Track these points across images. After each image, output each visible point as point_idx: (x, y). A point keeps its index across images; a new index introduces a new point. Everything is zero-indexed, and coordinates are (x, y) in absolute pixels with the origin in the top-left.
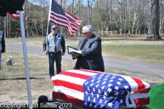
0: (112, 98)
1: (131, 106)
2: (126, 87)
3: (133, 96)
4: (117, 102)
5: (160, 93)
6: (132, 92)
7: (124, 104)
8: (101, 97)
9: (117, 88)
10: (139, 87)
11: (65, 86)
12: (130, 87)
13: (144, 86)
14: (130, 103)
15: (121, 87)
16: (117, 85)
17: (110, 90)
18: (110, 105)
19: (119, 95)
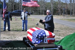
0: (38, 39)
1: (46, 43)
2: (44, 35)
3: (47, 39)
5: (68, 38)
6: (47, 37)
7: (43, 41)
10: (50, 35)
12: (46, 35)
13: (52, 35)
14: (46, 41)
15: (42, 35)
16: (40, 34)
17: (37, 36)
18: (37, 42)
19: (41, 38)
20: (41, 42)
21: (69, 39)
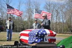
0: (37, 37)
1: (46, 42)
2: (44, 33)
3: (47, 38)
4: (39, 39)
6: (47, 36)
7: (43, 40)
8: (34, 38)
9: (40, 33)
10: (51, 34)
11: (24, 35)
12: (46, 33)
13: (53, 33)
14: (46, 40)
15: (42, 33)
16: (40, 32)
18: (36, 40)
19: (41, 36)
20: (41, 40)
21: (67, 42)
